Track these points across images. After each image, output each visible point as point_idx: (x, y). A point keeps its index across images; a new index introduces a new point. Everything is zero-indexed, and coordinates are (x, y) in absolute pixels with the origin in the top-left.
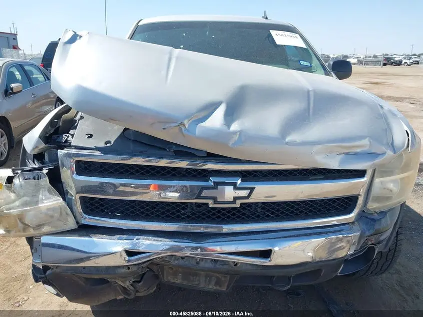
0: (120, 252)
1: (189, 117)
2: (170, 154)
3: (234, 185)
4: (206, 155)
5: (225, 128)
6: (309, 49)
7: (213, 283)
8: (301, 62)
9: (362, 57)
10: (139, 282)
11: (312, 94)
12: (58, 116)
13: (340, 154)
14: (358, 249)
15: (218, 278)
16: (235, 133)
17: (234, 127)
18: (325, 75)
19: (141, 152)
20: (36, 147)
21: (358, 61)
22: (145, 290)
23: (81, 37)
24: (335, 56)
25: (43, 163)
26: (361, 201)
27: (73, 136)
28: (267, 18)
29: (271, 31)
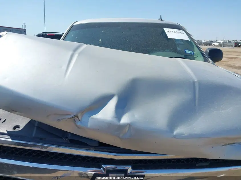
2: (66, 142)
3: (125, 172)
4: (98, 145)
6: (192, 41)
8: (186, 51)
9: (221, 42)
11: (197, 85)
13: (225, 145)
16: (124, 126)
17: (125, 120)
18: (204, 61)
19: (41, 139)
21: (220, 44)
24: (205, 41)
28: (162, 20)
29: (164, 29)
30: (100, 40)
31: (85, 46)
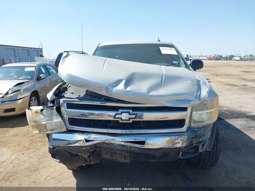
0: (83, 140)
1: (110, 85)
2: (103, 100)
3: (129, 113)
4: (117, 100)
5: (124, 89)
6: (179, 55)
7: (123, 158)
8: (173, 61)
9: (243, 56)
10: (91, 156)
11: (164, 76)
12: (60, 86)
13: (174, 100)
14: (188, 144)
15: (124, 155)
16: (128, 91)
17: (128, 89)
19: (92, 99)
20: (52, 98)
21: (240, 58)
22: (94, 161)
23: (70, 55)
25: (54, 104)
26: (187, 122)
27: (66, 93)
28: (159, 41)
29: (160, 47)
30: (117, 56)
31: (109, 59)
